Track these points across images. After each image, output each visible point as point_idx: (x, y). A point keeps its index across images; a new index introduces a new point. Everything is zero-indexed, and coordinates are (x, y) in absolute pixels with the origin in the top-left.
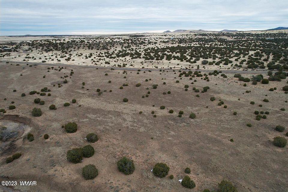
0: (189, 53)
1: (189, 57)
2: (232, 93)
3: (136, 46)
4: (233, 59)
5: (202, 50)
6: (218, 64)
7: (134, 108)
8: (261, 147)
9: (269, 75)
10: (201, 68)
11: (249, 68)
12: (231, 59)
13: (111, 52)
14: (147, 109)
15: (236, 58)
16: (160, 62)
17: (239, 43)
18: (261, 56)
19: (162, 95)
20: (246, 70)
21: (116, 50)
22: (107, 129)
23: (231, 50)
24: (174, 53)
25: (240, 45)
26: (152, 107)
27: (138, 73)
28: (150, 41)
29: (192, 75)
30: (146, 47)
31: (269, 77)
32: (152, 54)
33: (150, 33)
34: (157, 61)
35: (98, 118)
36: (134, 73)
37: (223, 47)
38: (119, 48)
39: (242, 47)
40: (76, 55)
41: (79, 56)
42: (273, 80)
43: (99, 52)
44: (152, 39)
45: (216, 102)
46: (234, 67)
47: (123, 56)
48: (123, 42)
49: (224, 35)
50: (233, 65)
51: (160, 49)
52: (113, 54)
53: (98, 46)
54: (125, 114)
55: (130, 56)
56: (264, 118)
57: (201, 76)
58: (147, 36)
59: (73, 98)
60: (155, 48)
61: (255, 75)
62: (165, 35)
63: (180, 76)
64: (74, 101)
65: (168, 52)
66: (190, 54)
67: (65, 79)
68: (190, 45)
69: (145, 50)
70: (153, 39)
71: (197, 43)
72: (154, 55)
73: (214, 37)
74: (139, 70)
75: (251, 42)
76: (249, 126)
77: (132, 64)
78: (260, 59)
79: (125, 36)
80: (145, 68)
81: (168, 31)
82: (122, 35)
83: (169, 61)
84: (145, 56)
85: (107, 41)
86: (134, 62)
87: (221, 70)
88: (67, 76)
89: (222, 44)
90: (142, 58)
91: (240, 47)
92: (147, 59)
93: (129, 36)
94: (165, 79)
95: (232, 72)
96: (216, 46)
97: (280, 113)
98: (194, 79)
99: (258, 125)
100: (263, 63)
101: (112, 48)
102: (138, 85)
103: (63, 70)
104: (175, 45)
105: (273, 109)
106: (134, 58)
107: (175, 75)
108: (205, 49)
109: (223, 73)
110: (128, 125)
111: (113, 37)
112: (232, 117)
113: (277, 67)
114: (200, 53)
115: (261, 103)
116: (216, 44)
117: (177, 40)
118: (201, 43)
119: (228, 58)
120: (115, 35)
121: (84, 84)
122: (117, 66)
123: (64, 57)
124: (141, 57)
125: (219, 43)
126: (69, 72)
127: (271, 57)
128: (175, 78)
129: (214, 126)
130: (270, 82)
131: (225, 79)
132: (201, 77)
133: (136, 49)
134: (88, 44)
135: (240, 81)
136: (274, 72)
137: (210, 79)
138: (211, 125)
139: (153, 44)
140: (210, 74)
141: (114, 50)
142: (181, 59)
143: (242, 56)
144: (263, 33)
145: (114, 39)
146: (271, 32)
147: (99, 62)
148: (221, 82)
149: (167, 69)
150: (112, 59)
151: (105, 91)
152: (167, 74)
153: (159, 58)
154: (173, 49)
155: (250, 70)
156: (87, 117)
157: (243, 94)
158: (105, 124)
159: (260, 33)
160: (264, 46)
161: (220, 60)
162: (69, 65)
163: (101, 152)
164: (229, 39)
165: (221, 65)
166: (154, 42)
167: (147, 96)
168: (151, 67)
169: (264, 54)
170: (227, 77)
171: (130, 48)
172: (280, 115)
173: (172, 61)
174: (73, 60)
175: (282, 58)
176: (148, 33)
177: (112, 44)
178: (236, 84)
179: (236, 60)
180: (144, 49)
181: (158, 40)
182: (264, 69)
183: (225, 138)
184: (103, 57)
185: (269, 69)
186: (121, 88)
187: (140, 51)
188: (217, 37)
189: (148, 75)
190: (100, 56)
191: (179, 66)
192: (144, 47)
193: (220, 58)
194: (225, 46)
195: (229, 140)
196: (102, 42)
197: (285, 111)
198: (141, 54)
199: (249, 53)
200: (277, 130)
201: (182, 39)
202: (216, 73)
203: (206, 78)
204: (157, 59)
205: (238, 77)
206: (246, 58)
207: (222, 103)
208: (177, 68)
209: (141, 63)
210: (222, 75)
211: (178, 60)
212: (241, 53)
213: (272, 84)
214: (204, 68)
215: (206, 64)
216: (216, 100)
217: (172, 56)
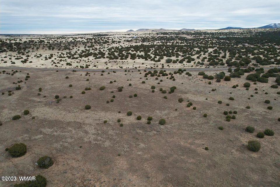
1: (153, 56)
2: (199, 93)
3: (100, 46)
4: (195, 57)
5: (164, 48)
6: (181, 62)
7: (97, 117)
8: (237, 154)
9: (229, 72)
10: (166, 67)
11: (211, 65)
12: (193, 57)
13: (73, 53)
14: (112, 116)
15: (198, 55)
16: (124, 61)
17: (198, 41)
18: (220, 53)
19: (128, 99)
20: (208, 68)
21: (79, 50)
22: (65, 147)
23: (192, 48)
24: (138, 52)
25: (199, 43)
26: (118, 114)
27: (102, 75)
28: (114, 40)
29: (158, 74)
30: (110, 47)
31: (230, 74)
32: (116, 54)
33: (113, 32)
34: (121, 61)
35: (55, 133)
36: (98, 75)
38: (82, 48)
39: (201, 45)
40: (35, 56)
41: (38, 57)
42: (234, 76)
43: (60, 52)
44: (115, 38)
45: (185, 104)
46: (197, 65)
47: (86, 56)
48: (86, 41)
49: (183, 33)
50: (195, 62)
51: (125, 48)
52: (75, 54)
53: (59, 46)
54: (87, 124)
55: (94, 56)
56: (234, 118)
57: (167, 75)
58: (111, 35)
59: (25, 109)
60: (119, 47)
61: (218, 73)
62: (129, 34)
63: (146, 76)
64: (27, 113)
65: (132, 51)
66: (153, 53)
67: (18, 84)
68: (153, 44)
69: (109, 50)
70: (117, 38)
71: (160, 41)
72: (118, 55)
73: (175, 35)
74: (103, 72)
75: (208, 40)
76: (221, 129)
77: (95, 64)
78: (219, 56)
79: (88, 36)
80: (109, 68)
81: (131, 30)
82: (85, 35)
83: (134, 61)
84: (109, 56)
85: (69, 41)
86: (97, 62)
87: (184, 68)
88: (21, 81)
89: (182, 42)
90: (106, 57)
91: (199, 44)
92: (110, 58)
93: (92, 35)
94: (131, 80)
95: (195, 70)
96: (177, 44)
97: (246, 112)
98: (160, 78)
99: (229, 127)
100: (222, 60)
101: (75, 48)
102: (102, 89)
103: (17, 74)
104: (139, 44)
105: (239, 107)
106: (98, 58)
107: (140, 75)
108: (167, 47)
109: (187, 71)
110: (90, 139)
111: (76, 36)
112: (203, 120)
113: (235, 64)
115: (228, 101)
116: (177, 43)
117: (140, 39)
118: (163, 41)
119: (190, 55)
120: (79, 35)
121: (40, 90)
122: (79, 67)
123: (20, 58)
124: (105, 56)
125: (180, 41)
126: (25, 76)
127: (228, 54)
128: (141, 78)
129: (185, 132)
130: (232, 78)
131: (190, 77)
132: (166, 77)
133: (100, 48)
134: (48, 44)
135: (205, 79)
136: (233, 68)
137: (175, 78)
138: (182, 131)
139: (116, 43)
140: (175, 73)
141: (77, 50)
142: (146, 57)
143: (202, 53)
144: (217, 32)
145: (77, 39)
146: (223, 31)
147: (60, 63)
148: (185, 81)
149: (132, 69)
150: (74, 60)
151: (65, 97)
152: (132, 75)
154: (137, 48)
155: (211, 67)
156: (41, 133)
157: (210, 92)
158: (63, 140)
159: (214, 32)
160: (219, 44)
161: (183, 58)
162: (25, 68)
163: (56, 181)
164: (189, 37)
165: (184, 63)
166: (118, 41)
167: (112, 101)
168: (115, 67)
169: (221, 51)
170: (191, 76)
171: (94, 48)
173: (137, 60)
174: (31, 62)
175: (237, 55)
176: (112, 32)
177: (75, 43)
178: (201, 82)
179: (198, 58)
180: (108, 48)
181: (122, 39)
182: (224, 66)
183: (199, 146)
184: (65, 57)
185: (228, 66)
186: (83, 93)
187: (104, 51)
188: (178, 36)
189: (113, 76)
190: (62, 57)
191: (144, 65)
192: (108, 47)
193: (183, 56)
194: (186, 44)
195: (203, 148)
196: (64, 41)
197: (250, 109)
198: (105, 54)
199: (208, 51)
200: (247, 131)
201: (145, 38)
202: (180, 72)
203: (172, 77)
204: (121, 59)
205: (202, 75)
206: (207, 55)
207: (191, 104)
208: (141, 67)
209: (105, 63)
210: (187, 74)
211: (143, 59)
212: (201, 51)
213: (234, 81)
214: (168, 67)
215: (170, 62)
216: (184, 101)
217: (137, 55)
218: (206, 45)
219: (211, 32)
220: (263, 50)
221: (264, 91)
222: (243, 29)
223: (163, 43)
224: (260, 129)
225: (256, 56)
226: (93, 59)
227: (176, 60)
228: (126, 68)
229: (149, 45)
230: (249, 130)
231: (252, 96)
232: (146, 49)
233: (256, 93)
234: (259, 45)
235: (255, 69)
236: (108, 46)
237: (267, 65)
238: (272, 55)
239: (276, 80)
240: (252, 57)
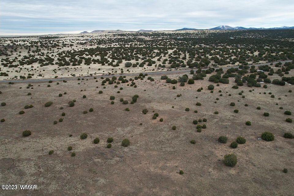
0: (110, 55)
1: (110, 60)
2: (164, 100)
3: (48, 50)
4: (155, 59)
6: (141, 65)
7: (40, 146)
8: (215, 173)
9: (191, 74)
10: (125, 72)
11: (172, 68)
12: (153, 60)
13: (11, 59)
14: (60, 143)
15: (158, 57)
16: (77, 68)
18: (179, 54)
19: (82, 116)
20: (170, 70)
21: (20, 56)
23: (152, 49)
24: (94, 56)
25: (158, 44)
26: (69, 138)
27: (49, 86)
28: (65, 43)
29: (117, 81)
30: (60, 51)
31: (193, 76)
32: (67, 59)
33: (65, 34)
34: (74, 67)
36: (44, 87)
37: (142, 46)
38: (25, 53)
39: (160, 46)
42: (197, 79)
44: (67, 41)
45: (150, 115)
46: (158, 68)
47: (29, 63)
48: (29, 45)
49: (141, 34)
50: (156, 65)
51: (78, 52)
52: (14, 61)
54: (23, 160)
55: (39, 63)
56: (204, 127)
58: (61, 38)
60: (71, 51)
61: (181, 75)
62: (82, 36)
63: (103, 84)
65: (87, 55)
68: (110, 46)
69: (59, 54)
70: (68, 41)
71: (117, 44)
72: (70, 60)
73: (132, 37)
74: (51, 82)
75: (166, 41)
76: (193, 142)
77: (41, 73)
79: (34, 38)
80: (58, 77)
81: (85, 32)
82: (29, 37)
83: (89, 66)
84: (59, 62)
86: (44, 70)
87: (146, 72)
89: (141, 43)
90: (55, 64)
91: (158, 46)
92: (61, 65)
93: (38, 38)
94: (85, 90)
95: (158, 74)
96: (136, 46)
97: (216, 118)
98: (119, 86)
99: (201, 139)
100: (183, 62)
101: (15, 53)
102: (48, 105)
104: (95, 47)
105: (208, 113)
106: (44, 65)
107: (97, 83)
108: (125, 49)
109: (149, 76)
112: (172, 134)
113: (195, 65)
114: (121, 54)
115: (194, 108)
116: (136, 44)
117: (96, 41)
118: (121, 43)
119: (150, 58)
120: (20, 37)
122: (19, 78)
124: (54, 62)
125: (139, 43)
127: (188, 55)
128: (97, 87)
129: (154, 153)
130: (195, 81)
131: (153, 82)
132: (127, 84)
133: (48, 53)
135: (168, 84)
136: (195, 70)
137: (137, 84)
138: (150, 152)
139: (68, 47)
140: (136, 78)
141: (18, 55)
142: (103, 62)
143: (162, 55)
144: (174, 32)
145: (17, 42)
146: (180, 32)
148: (149, 87)
149: (86, 76)
150: (13, 68)
152: (87, 84)
153: (77, 63)
154: (92, 52)
155: (173, 69)
157: (175, 99)
159: (172, 33)
160: (178, 44)
161: (143, 61)
164: (147, 39)
165: (145, 66)
166: (69, 44)
167: (61, 121)
168: (66, 75)
169: (180, 52)
170: (154, 80)
171: (40, 53)
172: (216, 120)
173: (92, 65)
175: (196, 56)
176: (63, 35)
177: (14, 48)
178: (165, 87)
179: (159, 60)
180: (58, 53)
181: (74, 42)
182: (185, 68)
185: (189, 67)
186: (22, 113)
187: (53, 56)
188: (136, 37)
189: (63, 87)
191: (101, 71)
193: (143, 59)
194: (144, 45)
195: (177, 173)
197: (219, 115)
198: (53, 60)
199: (168, 52)
200: (221, 142)
201: (101, 40)
202: (142, 77)
203: (133, 84)
204: (73, 65)
205: (165, 79)
206: (167, 57)
207: (156, 115)
208: (98, 73)
209: (53, 71)
210: (149, 79)
211: (99, 63)
212: (161, 52)
213: (198, 84)
214: (128, 71)
215: (129, 67)
216: (149, 112)
217: (92, 59)
218: (164, 46)
219: (169, 33)
220: (218, 50)
221: (227, 92)
222: (197, 30)
223: (121, 45)
224: (232, 137)
225: (214, 56)
226: (38, 67)
227: (136, 63)
228: (80, 76)
229: (106, 47)
230: (222, 140)
231: (217, 99)
232: (103, 52)
233: (221, 95)
234: (213, 45)
235: (215, 70)
236: (58, 50)
237: (224, 65)
238: (227, 55)
239: (236, 80)
240: (210, 57)
